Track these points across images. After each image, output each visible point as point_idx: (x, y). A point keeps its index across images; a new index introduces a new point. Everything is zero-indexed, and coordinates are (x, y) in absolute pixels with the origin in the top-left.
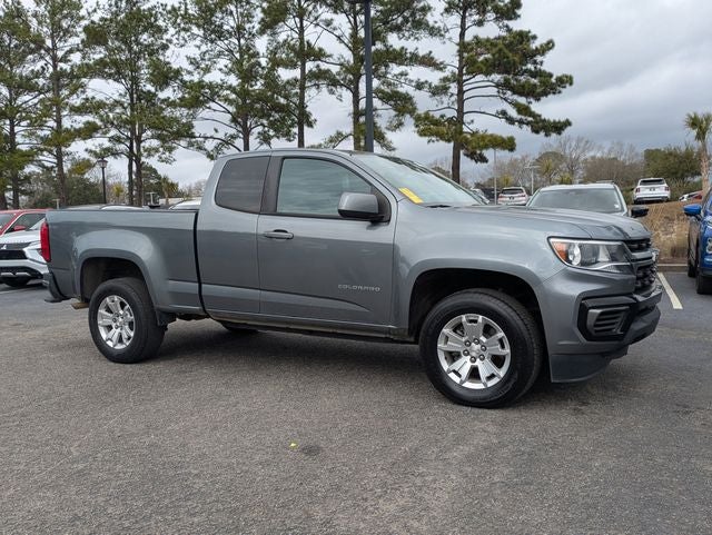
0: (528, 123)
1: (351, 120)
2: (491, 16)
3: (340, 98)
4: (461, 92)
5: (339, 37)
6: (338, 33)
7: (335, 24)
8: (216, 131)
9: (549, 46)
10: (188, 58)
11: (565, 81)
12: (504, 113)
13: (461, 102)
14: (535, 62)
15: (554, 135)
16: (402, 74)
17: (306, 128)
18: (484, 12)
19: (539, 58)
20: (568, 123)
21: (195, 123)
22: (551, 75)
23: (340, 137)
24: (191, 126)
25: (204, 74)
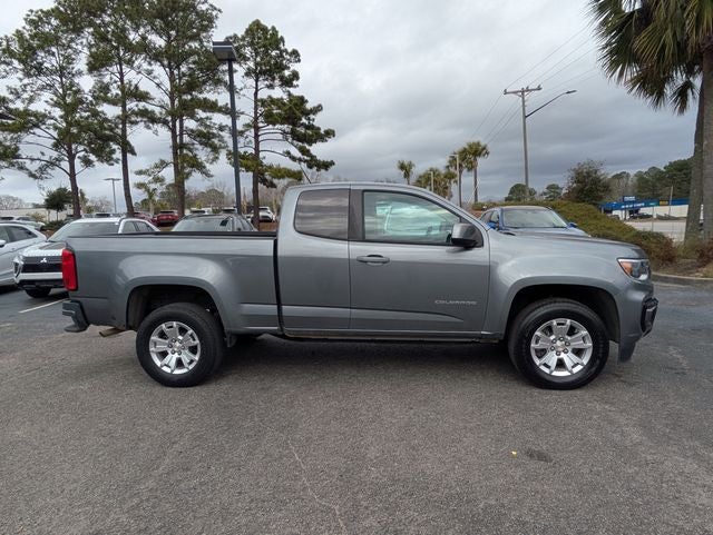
0: (305, 161)
1: (171, 150)
2: (277, 82)
3: (156, 133)
4: (257, 136)
5: (158, 85)
6: (157, 81)
7: (155, 74)
8: (43, 154)
9: (318, 109)
10: (9, 88)
11: (330, 133)
12: (288, 153)
13: (257, 143)
14: (309, 119)
15: (323, 171)
16: (207, 118)
17: (129, 155)
18: (274, 79)
19: (312, 116)
20: (332, 163)
21: (20, 146)
22: (319, 129)
23: (163, 164)
24: (17, 149)
25: (29, 103)
